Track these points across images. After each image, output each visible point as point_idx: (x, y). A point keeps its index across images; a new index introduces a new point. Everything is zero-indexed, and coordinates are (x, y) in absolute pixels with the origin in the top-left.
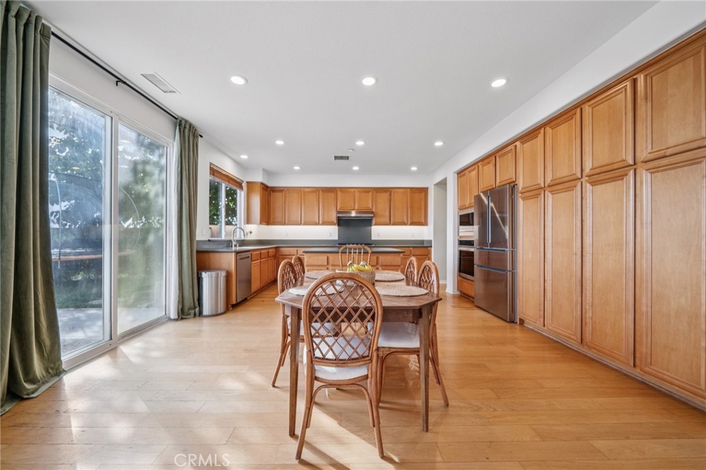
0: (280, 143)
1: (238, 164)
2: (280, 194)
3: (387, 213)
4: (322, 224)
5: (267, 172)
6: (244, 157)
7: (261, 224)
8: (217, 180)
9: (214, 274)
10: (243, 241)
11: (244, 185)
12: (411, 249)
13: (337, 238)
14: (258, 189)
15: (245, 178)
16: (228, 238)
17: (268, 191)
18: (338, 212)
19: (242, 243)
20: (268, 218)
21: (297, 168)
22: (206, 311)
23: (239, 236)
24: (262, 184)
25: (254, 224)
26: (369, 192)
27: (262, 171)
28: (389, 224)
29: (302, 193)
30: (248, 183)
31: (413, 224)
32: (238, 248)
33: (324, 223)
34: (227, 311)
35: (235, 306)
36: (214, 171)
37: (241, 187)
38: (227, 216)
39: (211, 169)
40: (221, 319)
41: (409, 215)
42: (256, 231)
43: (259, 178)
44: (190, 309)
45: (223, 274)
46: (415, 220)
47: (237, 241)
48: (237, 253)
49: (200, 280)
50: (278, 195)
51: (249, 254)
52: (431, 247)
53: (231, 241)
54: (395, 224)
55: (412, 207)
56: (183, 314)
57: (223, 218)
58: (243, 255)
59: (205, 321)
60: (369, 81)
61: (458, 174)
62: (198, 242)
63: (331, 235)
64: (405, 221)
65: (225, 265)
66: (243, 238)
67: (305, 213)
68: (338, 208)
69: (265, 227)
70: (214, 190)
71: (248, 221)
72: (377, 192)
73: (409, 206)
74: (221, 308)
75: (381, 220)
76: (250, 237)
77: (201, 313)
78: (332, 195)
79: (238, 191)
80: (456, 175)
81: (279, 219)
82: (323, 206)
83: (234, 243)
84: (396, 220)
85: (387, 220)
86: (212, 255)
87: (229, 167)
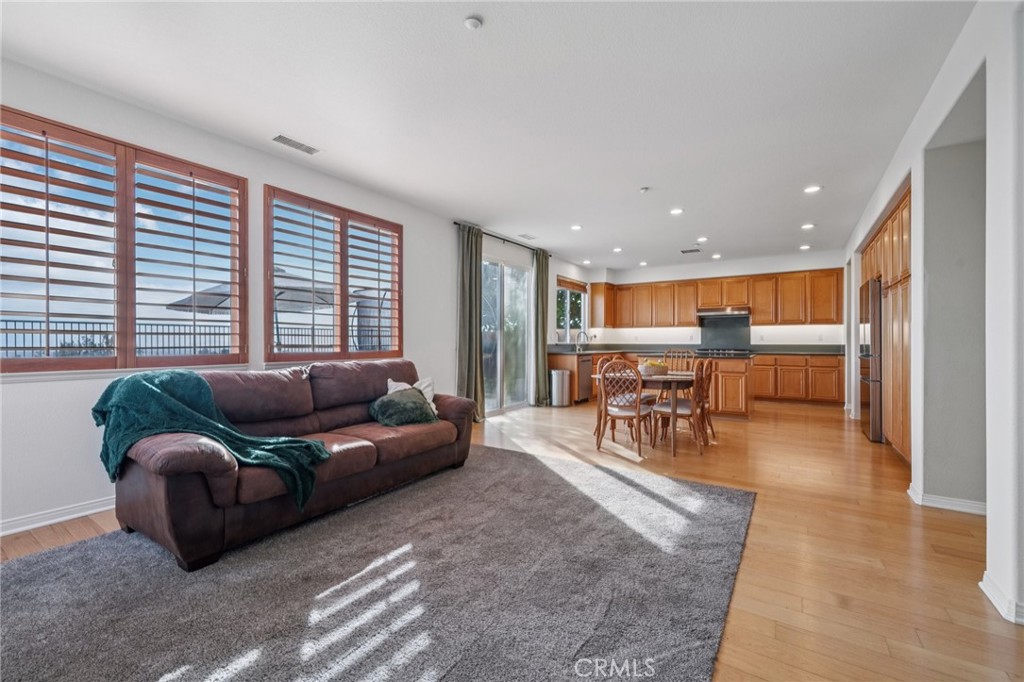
0: (617, 250)
1: (583, 268)
2: (628, 292)
3: (772, 309)
4: (678, 326)
5: (611, 271)
6: (587, 262)
7: (605, 326)
8: (562, 288)
9: (560, 372)
10: (588, 345)
11: (588, 288)
12: (808, 357)
13: (699, 342)
14: (602, 289)
15: (589, 280)
16: (573, 343)
17: (614, 291)
18: (699, 311)
19: (586, 347)
20: (613, 320)
21: (643, 264)
22: (555, 403)
23: (583, 340)
24: (606, 284)
25: (599, 327)
26: (744, 281)
27: (605, 271)
28: (776, 322)
29: (653, 288)
30: (592, 284)
31: (814, 321)
32: (582, 352)
33: (681, 324)
34: (570, 405)
35: (577, 403)
36: (561, 282)
37: (585, 291)
38: (572, 317)
39: (558, 280)
40: (566, 410)
41: (809, 310)
42: (600, 335)
43: (603, 278)
44: (544, 399)
45: (568, 373)
46: (818, 317)
47: (581, 345)
48: (579, 356)
49: (550, 376)
50: (624, 292)
51: (590, 358)
52: (844, 355)
53: (575, 345)
54: (785, 322)
55: (813, 298)
56: (539, 403)
57: (568, 321)
58: (585, 358)
59: (555, 411)
60: (676, 212)
61: (862, 253)
62: (550, 345)
63: (691, 338)
64: (802, 317)
65: (569, 366)
66: (587, 343)
67: (657, 313)
68: (700, 304)
69: (610, 331)
70: (561, 296)
71: (593, 324)
72: (755, 281)
73: (808, 296)
74: (566, 402)
75: (762, 318)
76: (595, 342)
77: (551, 404)
78: (691, 290)
79: (582, 295)
80: (860, 256)
81: (626, 321)
82: (679, 303)
83: (578, 347)
84: (787, 317)
85: (772, 317)
86: (560, 357)
87: (573, 274)
